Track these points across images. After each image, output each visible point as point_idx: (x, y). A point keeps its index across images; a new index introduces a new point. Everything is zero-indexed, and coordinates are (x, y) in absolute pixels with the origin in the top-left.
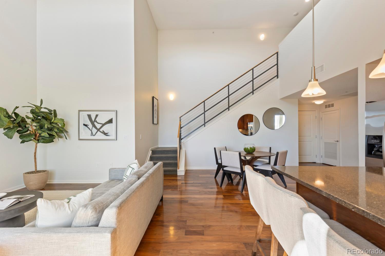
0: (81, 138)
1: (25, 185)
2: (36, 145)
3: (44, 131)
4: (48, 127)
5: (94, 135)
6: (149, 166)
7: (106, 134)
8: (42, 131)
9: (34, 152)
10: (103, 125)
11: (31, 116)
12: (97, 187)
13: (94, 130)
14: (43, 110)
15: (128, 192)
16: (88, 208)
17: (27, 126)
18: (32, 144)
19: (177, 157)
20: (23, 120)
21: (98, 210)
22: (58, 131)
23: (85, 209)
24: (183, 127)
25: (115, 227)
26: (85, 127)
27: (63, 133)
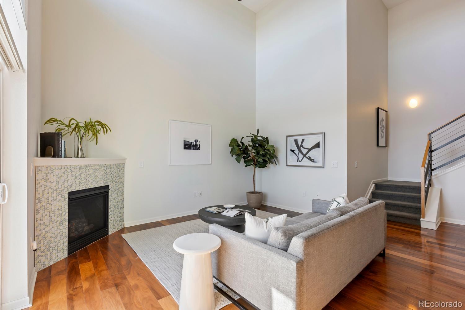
0: (288, 164)
1: (248, 202)
2: (255, 169)
3: (259, 157)
4: (262, 153)
5: (300, 161)
6: (361, 203)
7: (312, 160)
8: (258, 156)
9: (253, 175)
10: (310, 150)
11: (251, 144)
12: (299, 216)
13: (301, 156)
14: (259, 138)
15: (322, 226)
16: (279, 231)
17: (249, 153)
18: (252, 167)
19: (420, 198)
20: (246, 148)
21: (287, 236)
22: (270, 157)
23: (276, 231)
24: (435, 150)
25: (302, 258)
26: (292, 152)
27: (274, 159)
